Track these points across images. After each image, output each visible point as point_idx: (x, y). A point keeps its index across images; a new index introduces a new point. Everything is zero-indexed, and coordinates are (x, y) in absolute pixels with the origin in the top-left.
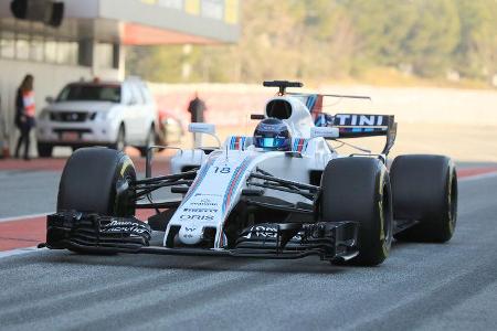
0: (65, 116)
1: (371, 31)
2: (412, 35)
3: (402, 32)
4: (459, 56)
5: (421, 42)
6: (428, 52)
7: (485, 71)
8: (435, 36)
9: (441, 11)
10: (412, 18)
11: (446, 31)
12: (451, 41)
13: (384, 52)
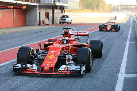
0: (63, 19)
1: (85, 4)
2: (90, 4)
3: (89, 4)
4: (97, 7)
5: (92, 5)
6: (93, 7)
7: (100, 9)
8: (94, 5)
9: (94, 1)
10: (90, 2)
11: (95, 4)
12: (96, 5)
13: (87, 7)
